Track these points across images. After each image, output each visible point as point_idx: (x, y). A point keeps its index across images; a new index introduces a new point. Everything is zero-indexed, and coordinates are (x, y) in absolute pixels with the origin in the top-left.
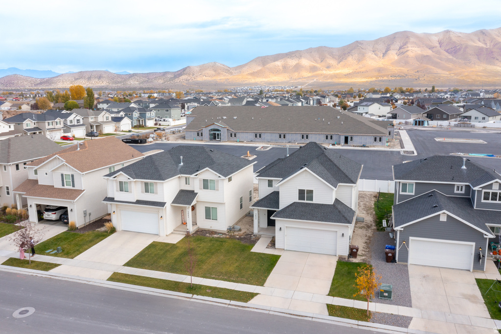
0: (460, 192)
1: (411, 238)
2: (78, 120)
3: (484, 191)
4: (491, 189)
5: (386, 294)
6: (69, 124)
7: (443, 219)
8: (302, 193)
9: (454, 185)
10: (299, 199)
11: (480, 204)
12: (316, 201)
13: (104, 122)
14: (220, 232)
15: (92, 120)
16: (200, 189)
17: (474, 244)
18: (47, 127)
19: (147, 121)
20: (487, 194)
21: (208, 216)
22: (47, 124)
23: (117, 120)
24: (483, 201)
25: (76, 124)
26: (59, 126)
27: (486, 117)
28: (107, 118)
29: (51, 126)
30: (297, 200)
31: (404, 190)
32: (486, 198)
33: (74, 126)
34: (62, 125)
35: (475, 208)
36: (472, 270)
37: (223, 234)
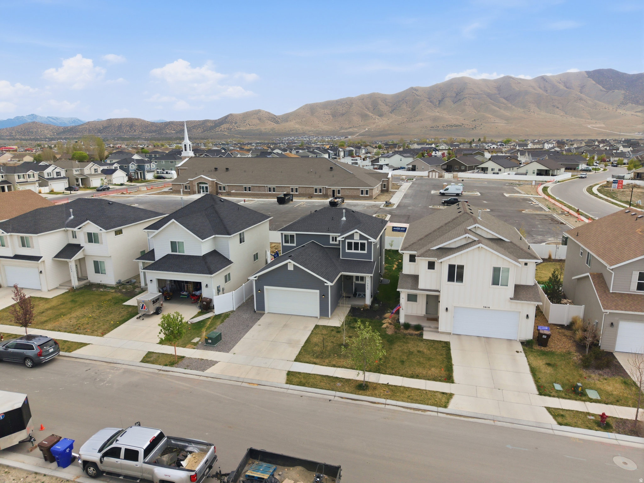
0: (334, 242)
1: (265, 287)
2: (57, 173)
3: (347, 241)
4: (353, 239)
5: (210, 341)
6: (46, 176)
7: (290, 268)
8: (174, 245)
9: (329, 235)
10: (172, 251)
11: (345, 254)
12: (187, 253)
13: (91, 175)
14: (109, 286)
15: (77, 173)
16: (86, 242)
17: (318, 291)
18: (17, 180)
19: (146, 173)
20: (350, 244)
21: (97, 271)
22: (16, 177)
23: (109, 172)
24: (347, 251)
25: (55, 176)
26: (32, 179)
27: (503, 169)
28: (96, 170)
29: (22, 180)
30: (170, 252)
31: (286, 242)
32: (350, 247)
33: (53, 179)
34: (36, 178)
35: (341, 258)
36: (319, 317)
37: (112, 288)
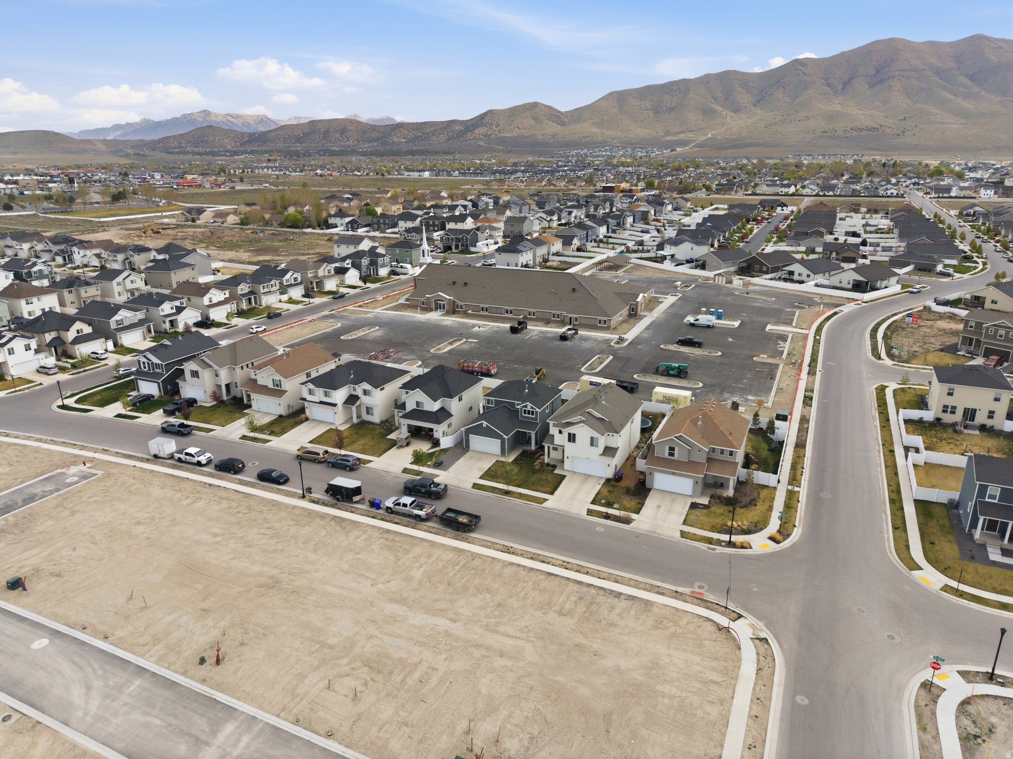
1: (470, 435)
2: (295, 278)
4: (527, 408)
5: (437, 465)
6: (285, 283)
7: (484, 425)
8: (418, 403)
10: (417, 407)
11: (522, 417)
12: (426, 409)
13: (324, 277)
14: (375, 423)
15: (312, 275)
17: (500, 441)
18: (262, 291)
19: (379, 269)
20: (525, 411)
21: (368, 413)
22: (262, 288)
23: (341, 271)
24: (523, 414)
25: (293, 283)
26: (274, 288)
27: (812, 275)
28: (329, 271)
29: (266, 290)
31: (488, 403)
33: (291, 286)
34: (278, 287)
35: (520, 419)
37: (377, 424)
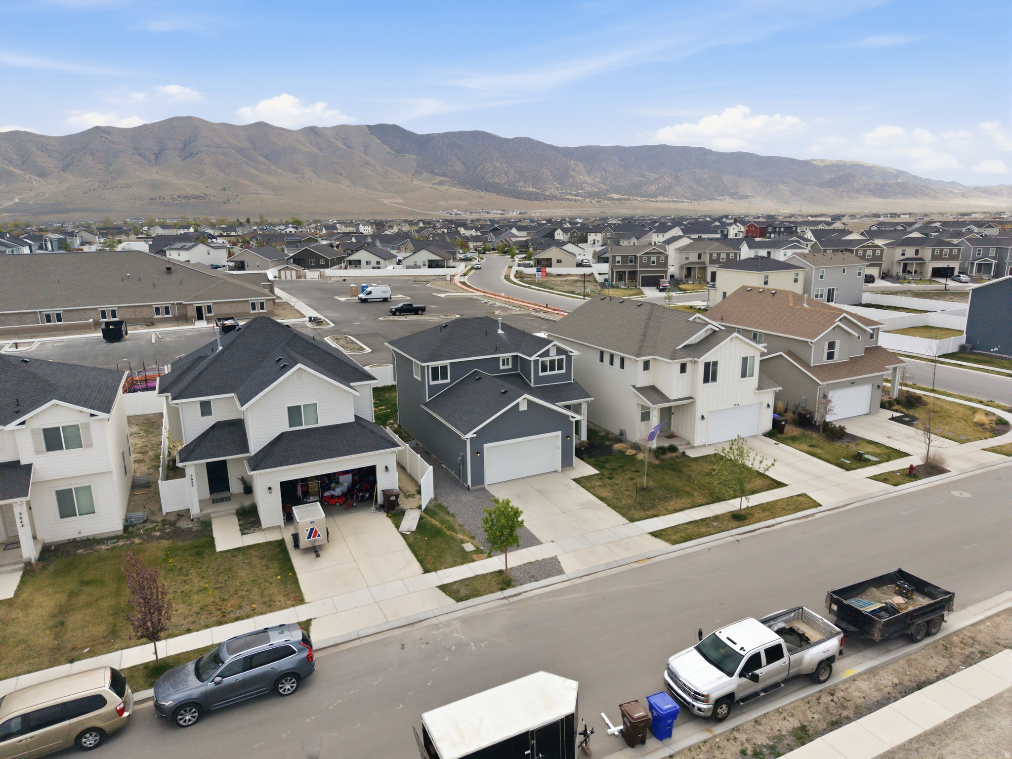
0: (506, 367)
1: (486, 446)
3: (541, 360)
4: (548, 356)
7: (523, 407)
8: (294, 413)
9: (499, 358)
10: (291, 426)
11: (538, 379)
12: (324, 421)
16: (38, 452)
21: (67, 512)
30: (286, 428)
31: (435, 377)
32: (544, 369)
35: (533, 386)
36: (563, 470)
